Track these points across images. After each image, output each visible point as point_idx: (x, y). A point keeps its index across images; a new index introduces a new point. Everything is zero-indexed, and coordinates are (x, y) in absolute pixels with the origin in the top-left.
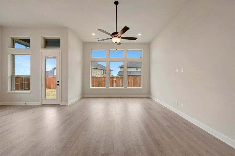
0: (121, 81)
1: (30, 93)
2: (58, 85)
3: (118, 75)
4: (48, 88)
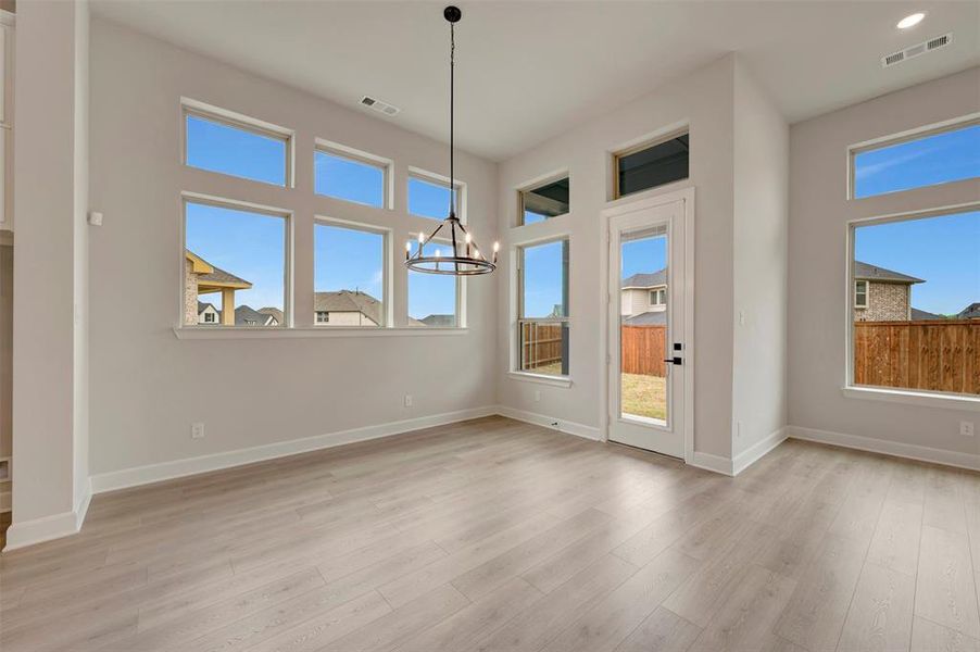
1: (568, 385)
2: (678, 361)
4: (627, 372)
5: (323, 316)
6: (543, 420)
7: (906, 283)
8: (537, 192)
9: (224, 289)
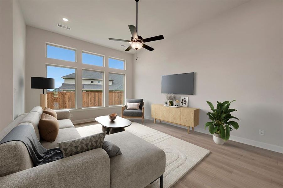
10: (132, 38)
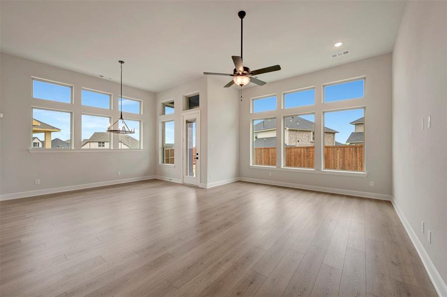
0: (338, 155)
1: (174, 167)
2: (197, 158)
3: (347, 142)
5: (101, 144)
6: (167, 179)
7: (334, 133)
8: (170, 103)
9: (45, 132)
10: (235, 70)
